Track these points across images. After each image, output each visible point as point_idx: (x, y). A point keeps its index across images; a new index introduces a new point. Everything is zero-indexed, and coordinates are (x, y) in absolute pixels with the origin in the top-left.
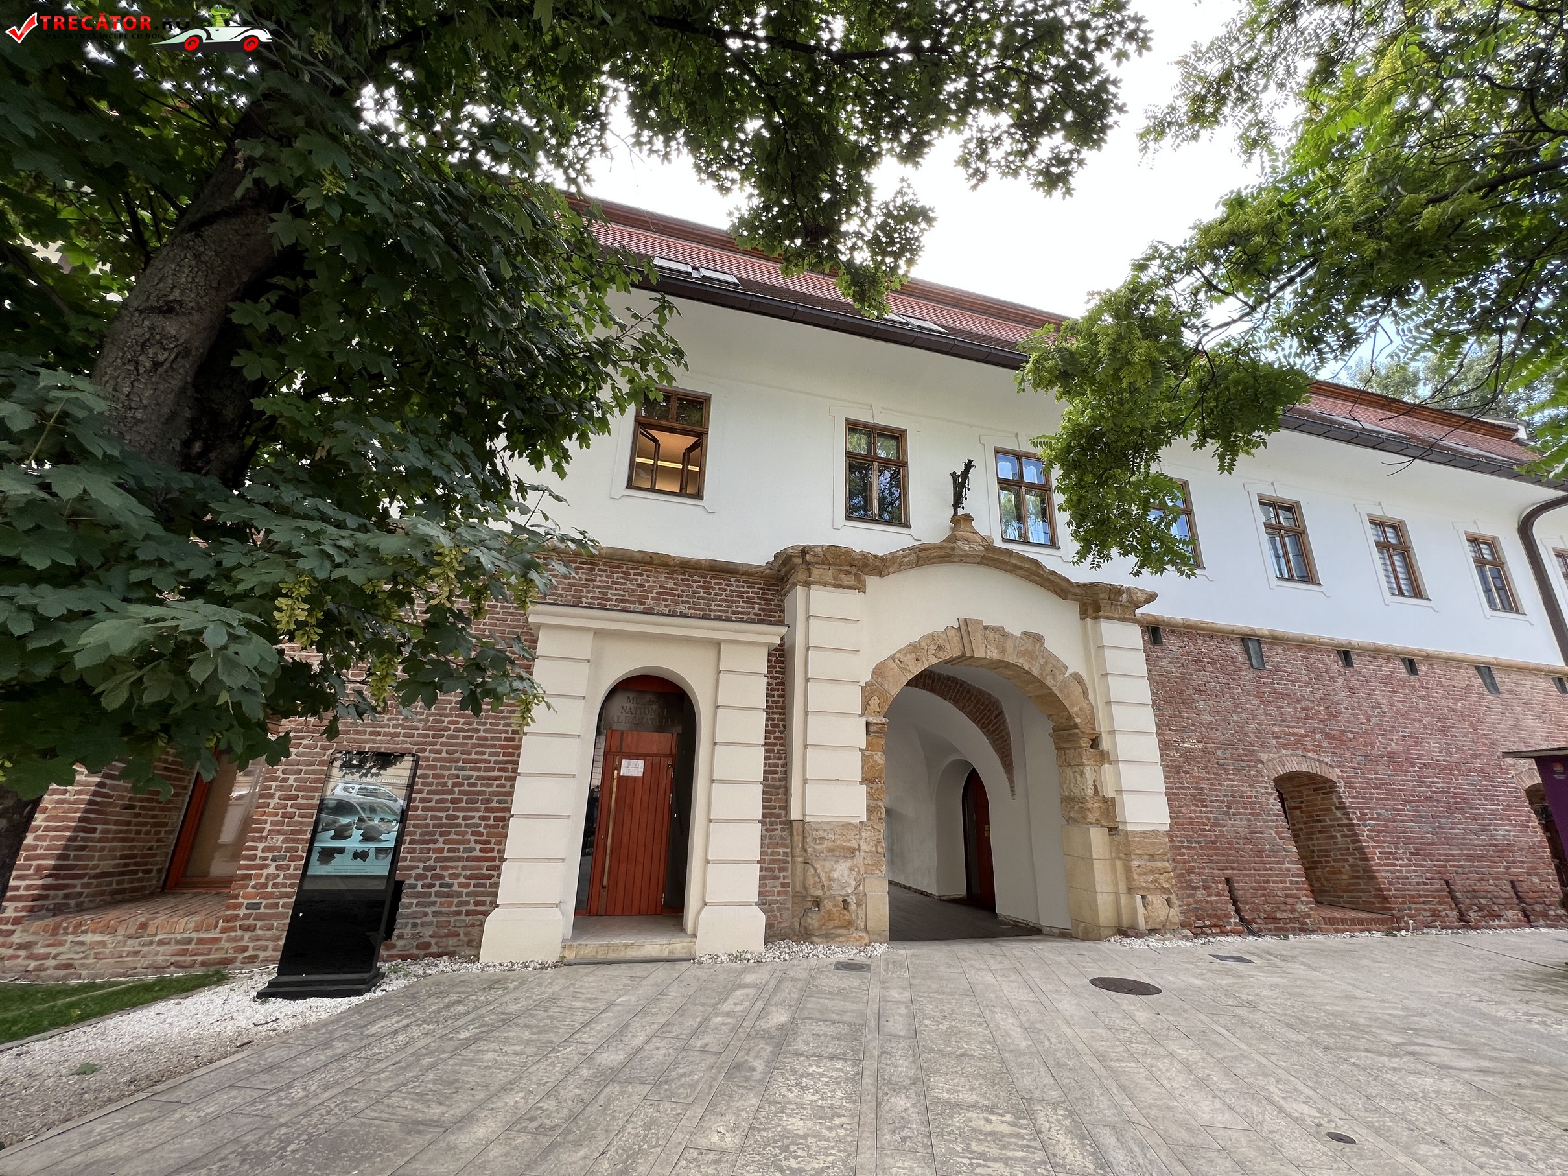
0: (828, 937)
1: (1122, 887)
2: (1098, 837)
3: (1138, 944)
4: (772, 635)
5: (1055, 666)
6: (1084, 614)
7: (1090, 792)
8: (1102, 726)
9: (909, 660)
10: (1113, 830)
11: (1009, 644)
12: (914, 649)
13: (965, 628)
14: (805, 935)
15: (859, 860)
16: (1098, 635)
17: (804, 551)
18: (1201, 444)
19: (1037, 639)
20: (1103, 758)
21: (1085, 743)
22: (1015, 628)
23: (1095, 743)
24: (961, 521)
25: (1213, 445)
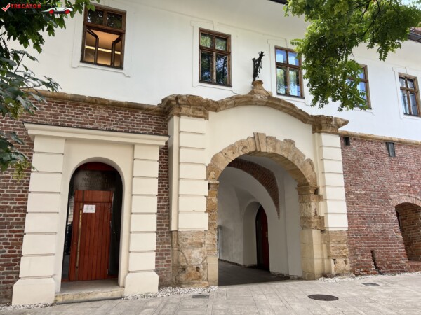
0: (189, 284)
1: (325, 256)
2: (316, 234)
3: (331, 280)
4: (161, 141)
5: (299, 155)
6: (314, 130)
7: (313, 214)
8: (320, 183)
9: (230, 153)
10: (323, 231)
11: (278, 146)
12: (232, 147)
13: (257, 137)
14: (178, 284)
15: (204, 248)
16: (320, 140)
17: (177, 98)
18: (371, 46)
19: (291, 142)
20: (320, 198)
21: (312, 191)
22: (281, 138)
23: (316, 191)
24: (257, 84)
25: (377, 46)
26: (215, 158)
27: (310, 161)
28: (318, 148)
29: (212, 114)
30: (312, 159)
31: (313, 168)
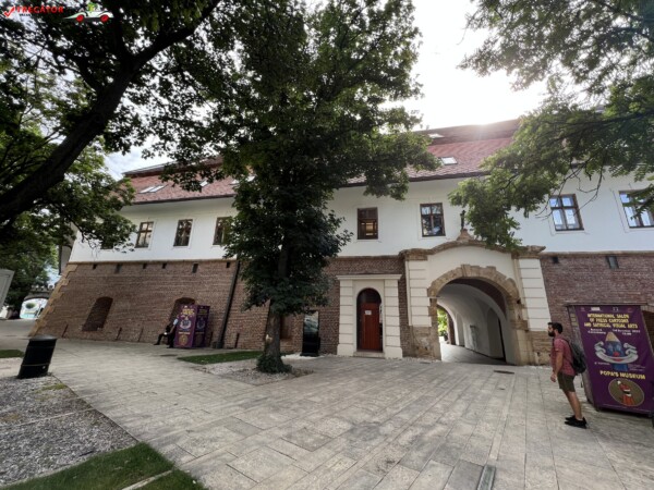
0: (421, 357)
1: (530, 349)
2: (520, 334)
3: (533, 367)
4: (399, 277)
5: (501, 277)
6: (513, 257)
7: (517, 318)
8: (521, 296)
10: (527, 331)
11: (481, 272)
12: (445, 276)
13: (464, 267)
14: (415, 356)
15: (430, 337)
16: (518, 265)
17: (406, 251)
19: (493, 268)
20: (523, 307)
21: (514, 302)
22: (483, 265)
23: (519, 302)
24: (464, 230)
26: (434, 283)
27: (511, 280)
28: (517, 270)
29: (429, 257)
30: (513, 278)
31: (514, 285)
